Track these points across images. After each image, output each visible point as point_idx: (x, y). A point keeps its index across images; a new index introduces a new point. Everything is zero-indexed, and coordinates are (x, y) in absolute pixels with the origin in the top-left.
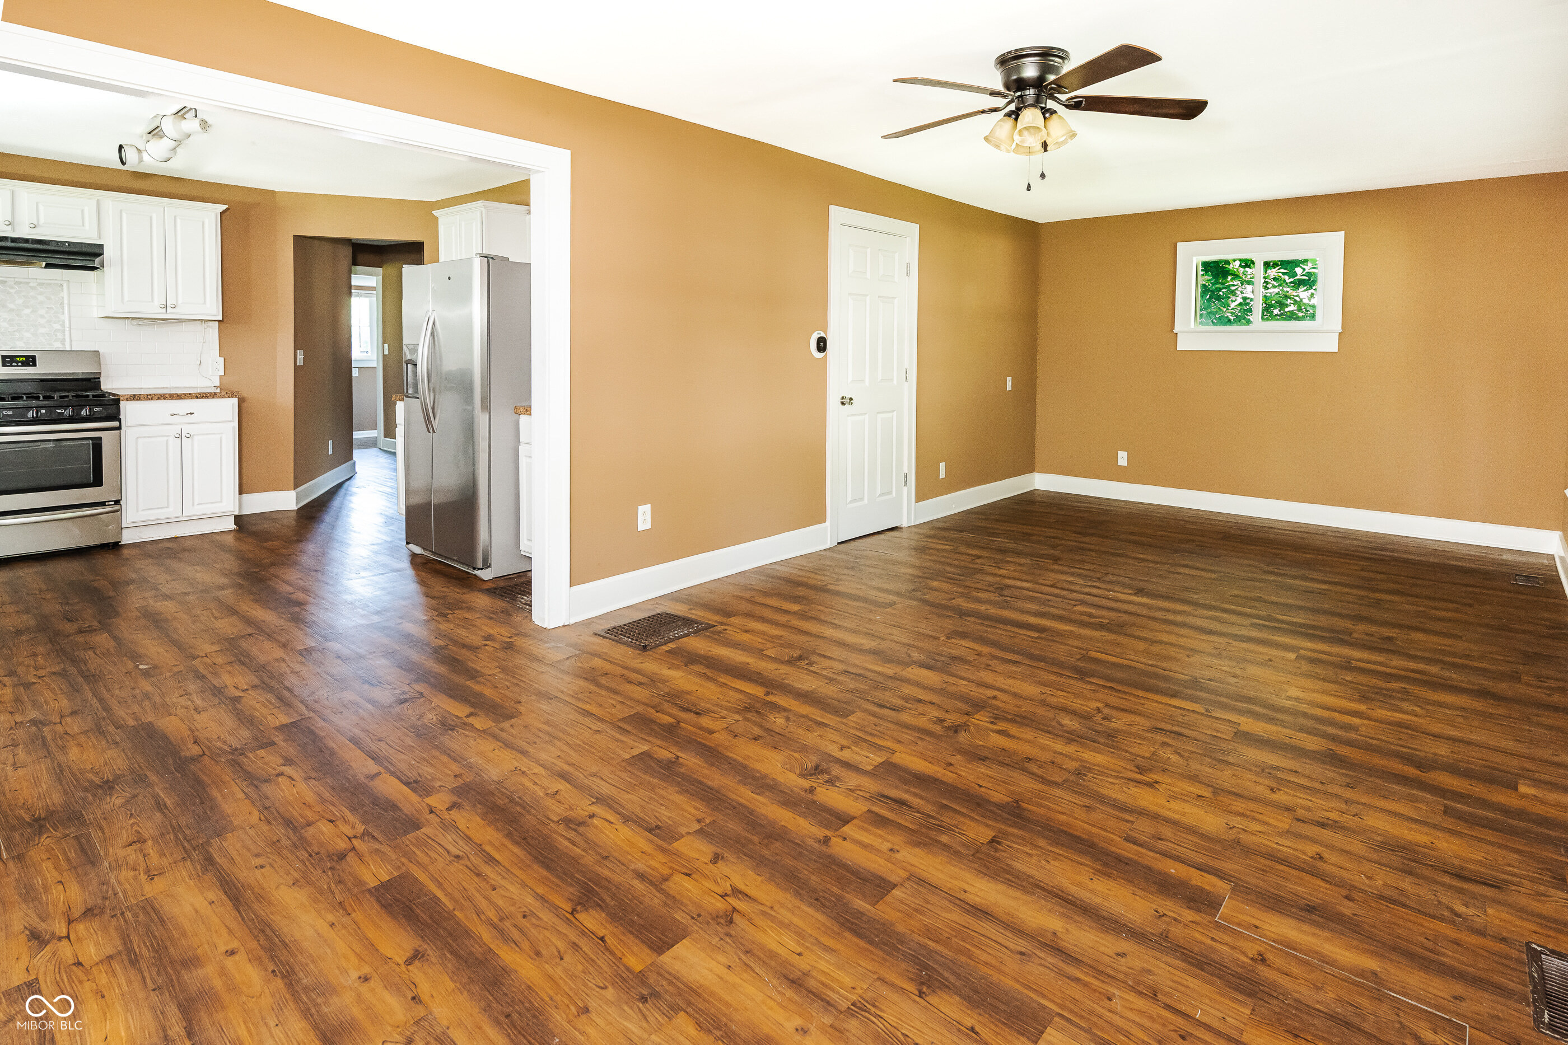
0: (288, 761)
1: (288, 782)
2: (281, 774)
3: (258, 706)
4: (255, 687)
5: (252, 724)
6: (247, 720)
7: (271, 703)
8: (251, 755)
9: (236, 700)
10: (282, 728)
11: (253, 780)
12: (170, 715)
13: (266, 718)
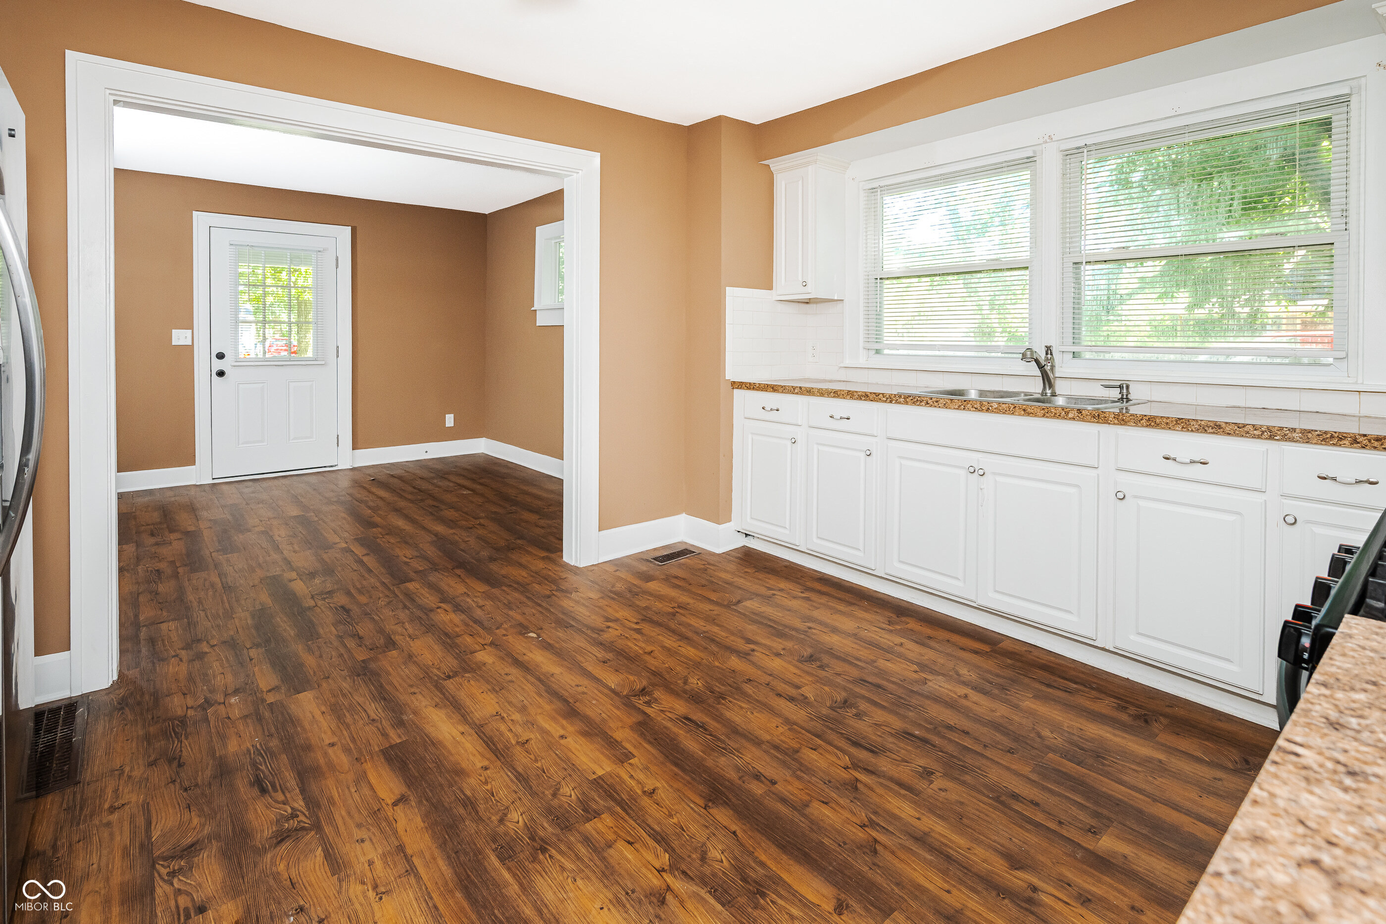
0: (406, 563)
1: (407, 556)
2: (410, 559)
3: (428, 596)
4: (431, 610)
5: (429, 583)
6: (434, 588)
7: (419, 597)
8: (427, 567)
9: (443, 601)
10: (411, 580)
11: (425, 558)
12: (483, 592)
13: (421, 587)
